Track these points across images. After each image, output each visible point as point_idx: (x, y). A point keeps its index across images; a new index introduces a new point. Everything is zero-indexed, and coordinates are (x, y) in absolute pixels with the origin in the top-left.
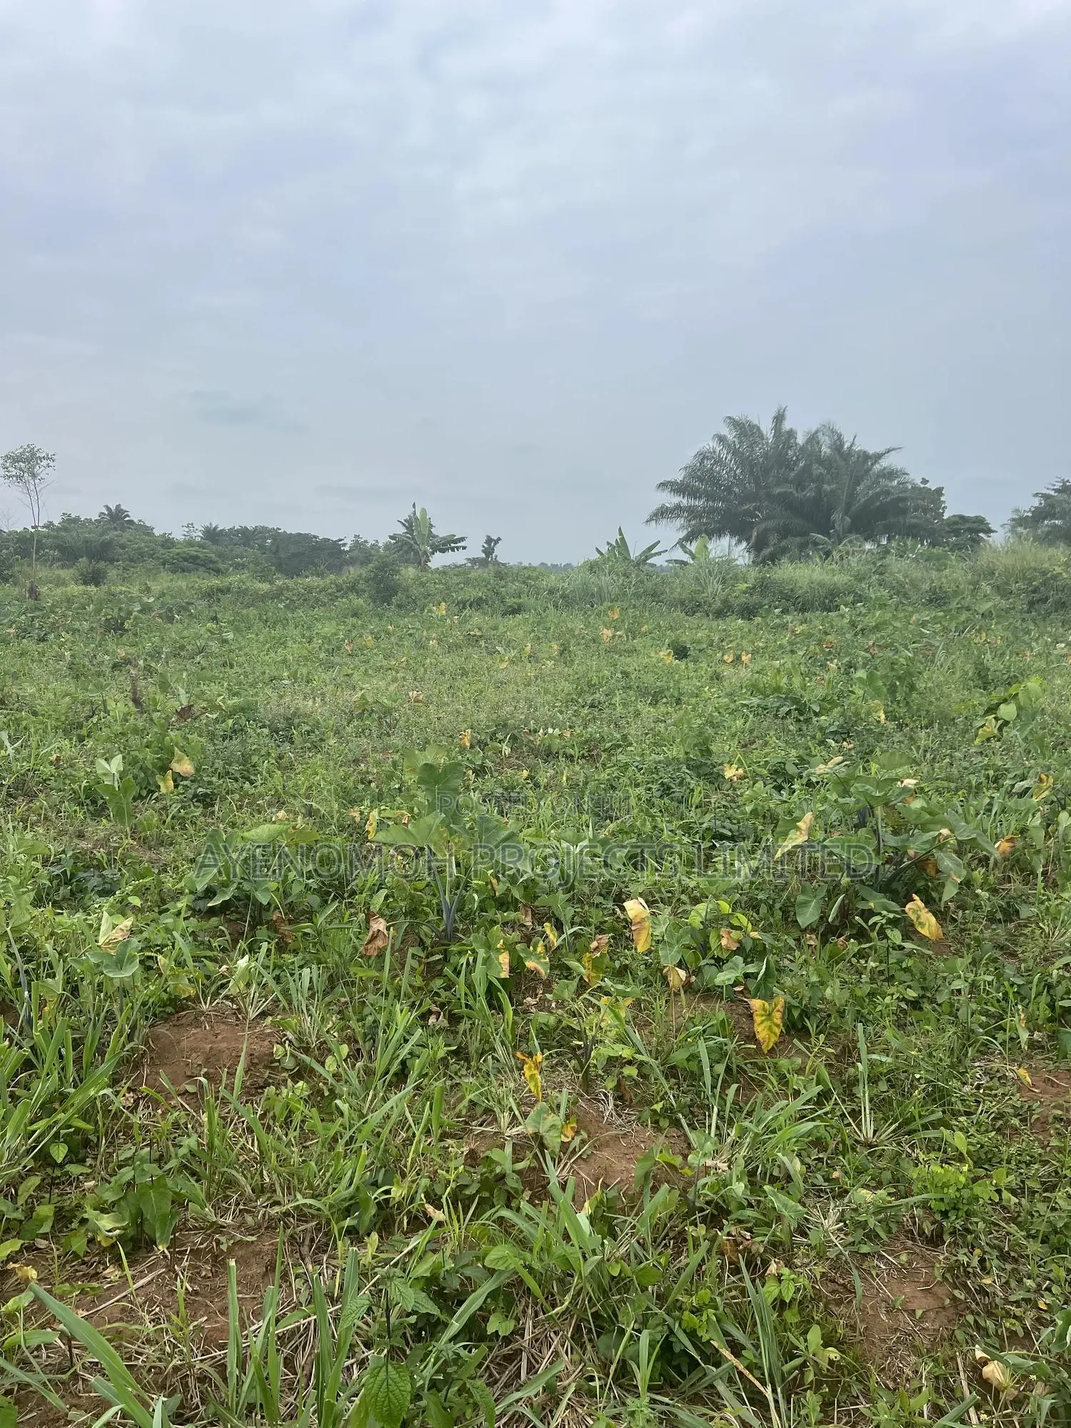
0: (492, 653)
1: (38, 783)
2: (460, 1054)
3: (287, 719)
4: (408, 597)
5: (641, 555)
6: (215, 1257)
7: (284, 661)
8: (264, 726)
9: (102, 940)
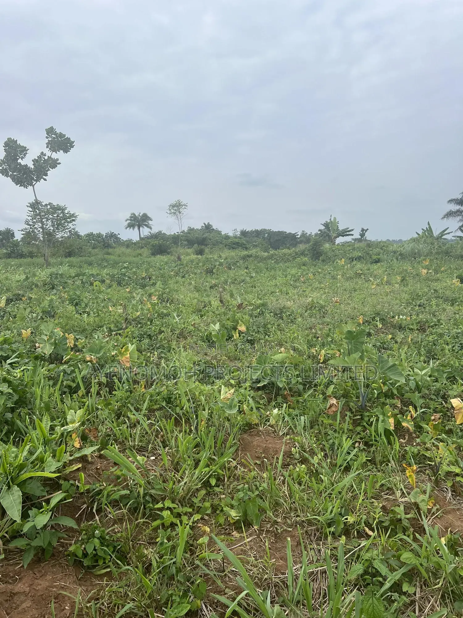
0: (368, 281)
1: (188, 333)
2: (372, 461)
3: (280, 309)
4: (327, 257)
5: (439, 235)
6: (276, 535)
7: (276, 285)
8: (271, 312)
9: (222, 397)
